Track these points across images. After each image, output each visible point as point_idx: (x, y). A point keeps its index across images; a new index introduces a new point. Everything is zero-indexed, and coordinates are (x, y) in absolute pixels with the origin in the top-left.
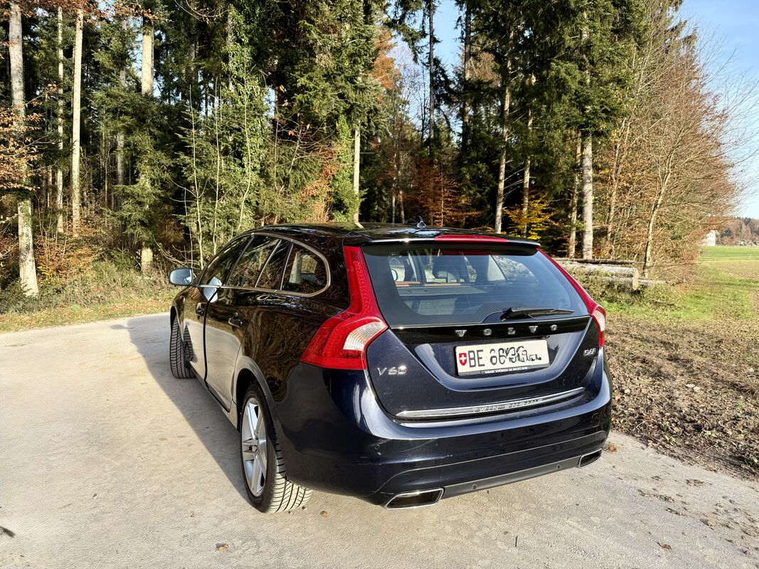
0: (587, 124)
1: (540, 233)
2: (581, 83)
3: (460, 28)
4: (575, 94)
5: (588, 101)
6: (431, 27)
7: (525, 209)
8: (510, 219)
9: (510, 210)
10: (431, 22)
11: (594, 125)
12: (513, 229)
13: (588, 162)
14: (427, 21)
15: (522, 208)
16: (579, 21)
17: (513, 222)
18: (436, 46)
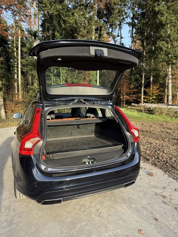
0: (169, 61)
1: (156, 96)
2: (167, 48)
3: (130, 33)
4: (165, 51)
5: (169, 54)
6: (121, 34)
7: (151, 89)
8: (146, 92)
9: (146, 89)
10: (121, 32)
11: (172, 61)
12: (147, 95)
13: (170, 73)
14: (119, 32)
15: (150, 88)
16: (166, 28)
17: (147, 93)
18: (122, 39)
